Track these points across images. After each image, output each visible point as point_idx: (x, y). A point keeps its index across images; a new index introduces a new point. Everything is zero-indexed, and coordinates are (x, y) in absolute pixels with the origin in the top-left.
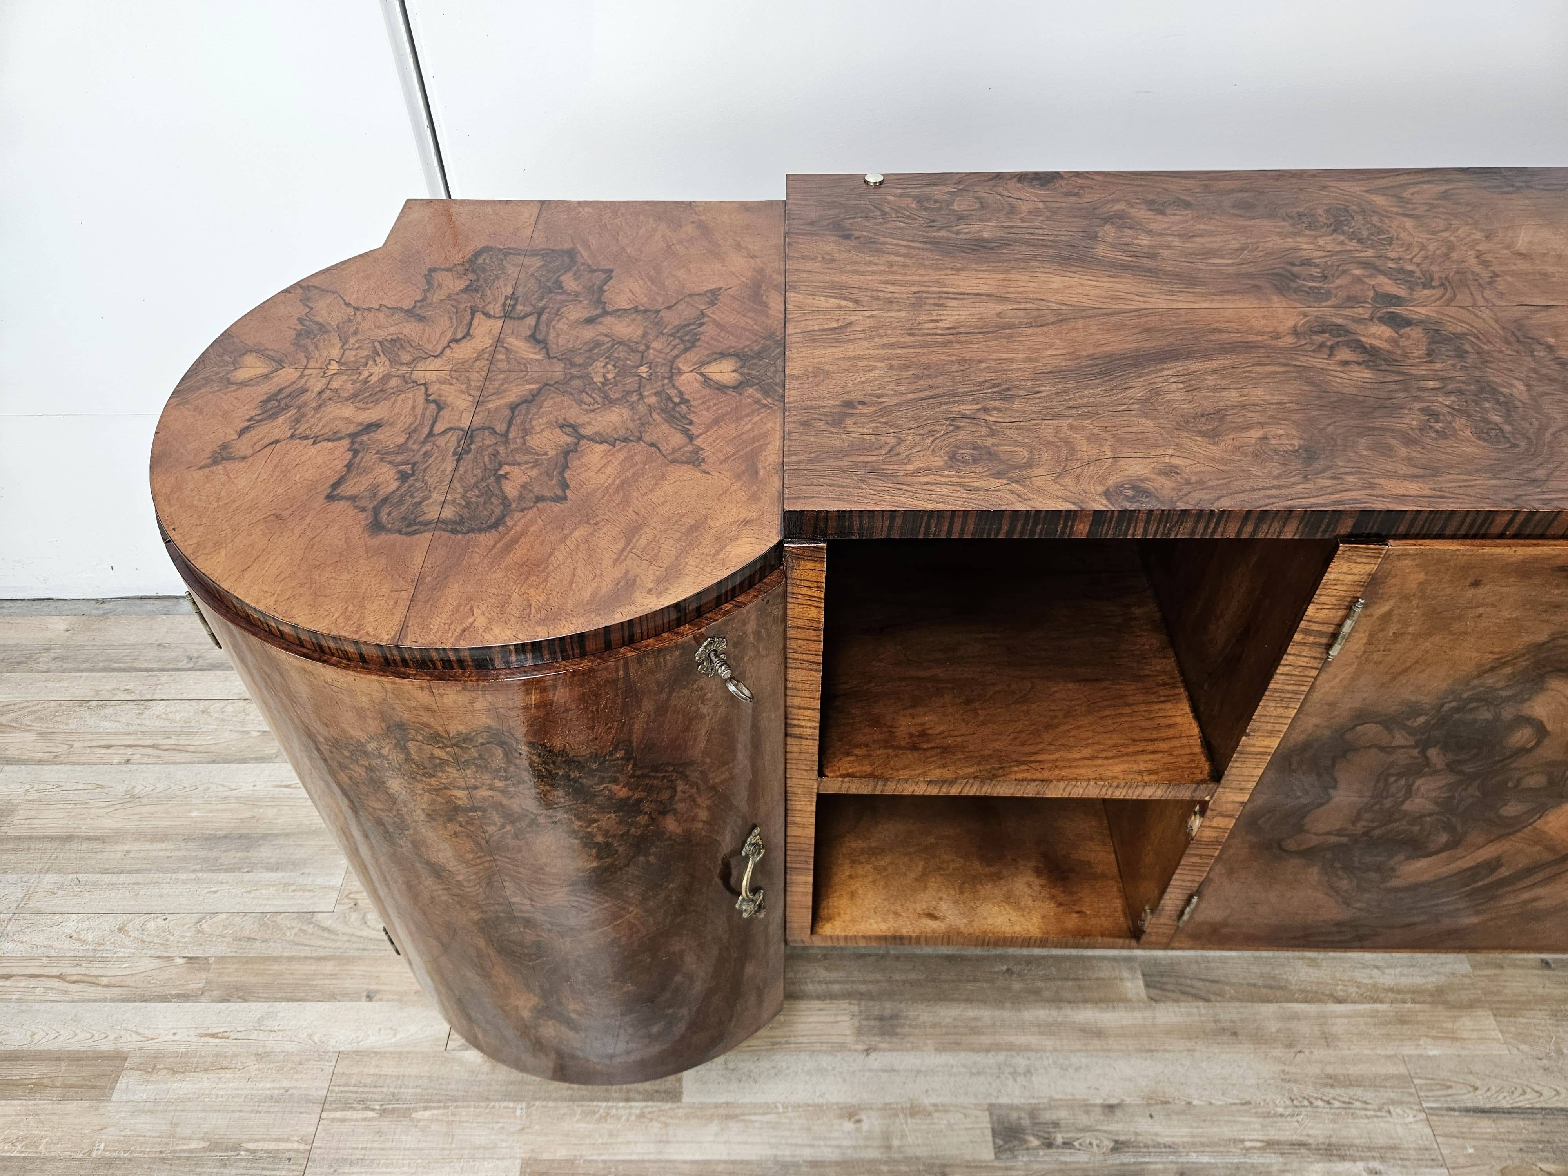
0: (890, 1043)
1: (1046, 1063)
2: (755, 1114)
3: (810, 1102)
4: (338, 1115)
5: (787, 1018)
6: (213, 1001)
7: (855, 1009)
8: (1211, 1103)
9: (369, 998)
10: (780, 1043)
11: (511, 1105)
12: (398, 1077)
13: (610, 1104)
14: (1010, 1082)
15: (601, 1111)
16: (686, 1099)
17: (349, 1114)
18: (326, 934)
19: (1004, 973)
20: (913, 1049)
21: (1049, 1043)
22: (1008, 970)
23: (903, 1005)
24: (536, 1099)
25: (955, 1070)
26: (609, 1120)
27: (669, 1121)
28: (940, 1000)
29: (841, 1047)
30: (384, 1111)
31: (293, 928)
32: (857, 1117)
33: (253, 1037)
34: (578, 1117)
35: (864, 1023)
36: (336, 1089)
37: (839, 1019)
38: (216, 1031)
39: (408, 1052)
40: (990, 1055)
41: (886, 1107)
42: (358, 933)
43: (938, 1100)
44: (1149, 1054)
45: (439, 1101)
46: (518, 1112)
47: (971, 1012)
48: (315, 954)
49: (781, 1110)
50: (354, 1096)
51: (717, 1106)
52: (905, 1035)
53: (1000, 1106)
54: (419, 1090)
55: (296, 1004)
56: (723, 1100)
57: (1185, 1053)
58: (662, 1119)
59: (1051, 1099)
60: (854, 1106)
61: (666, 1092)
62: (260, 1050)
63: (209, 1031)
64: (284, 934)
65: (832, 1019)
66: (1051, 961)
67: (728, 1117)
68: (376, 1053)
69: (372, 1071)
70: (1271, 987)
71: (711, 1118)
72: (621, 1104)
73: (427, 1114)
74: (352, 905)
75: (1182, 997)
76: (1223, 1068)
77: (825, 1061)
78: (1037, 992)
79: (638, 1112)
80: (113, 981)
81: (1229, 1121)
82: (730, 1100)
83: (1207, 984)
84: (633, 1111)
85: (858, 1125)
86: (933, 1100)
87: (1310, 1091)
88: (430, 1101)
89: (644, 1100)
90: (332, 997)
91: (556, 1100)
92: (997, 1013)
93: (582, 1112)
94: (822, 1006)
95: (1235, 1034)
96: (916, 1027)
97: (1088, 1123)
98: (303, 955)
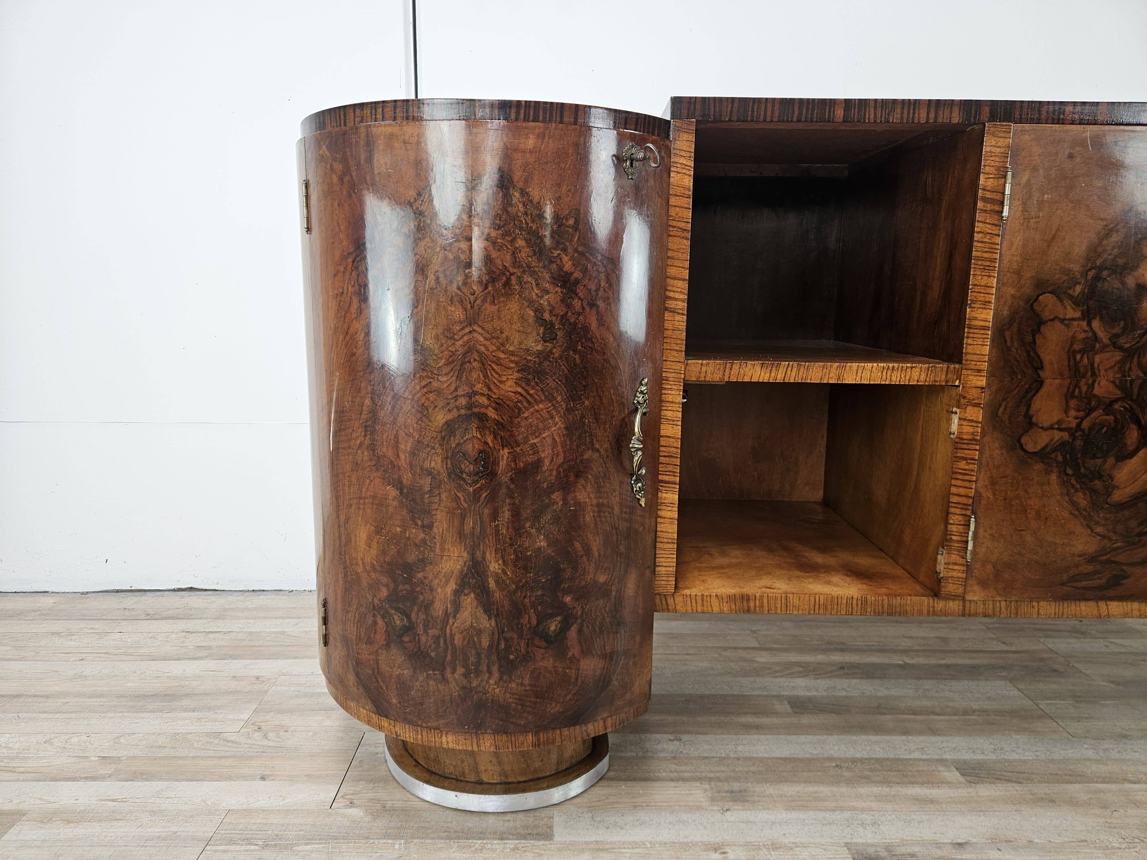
0: (742, 806)
1: (889, 818)
2: (624, 848)
3: (676, 841)
4: (222, 848)
5: (645, 791)
6: (117, 781)
7: (707, 787)
8: (1050, 841)
9: (263, 778)
10: (641, 806)
11: (390, 841)
12: (283, 825)
13: (485, 841)
14: (861, 830)
15: (477, 846)
16: (557, 838)
17: (232, 848)
18: (230, 744)
19: (834, 767)
20: (764, 809)
21: (889, 807)
22: (837, 766)
23: (749, 785)
24: (413, 838)
25: (807, 822)
26: (484, 851)
27: (542, 852)
28: (782, 781)
29: (699, 808)
30: (267, 846)
31: (200, 741)
32: (722, 850)
33: (151, 801)
34: (454, 849)
35: (716, 794)
36: (223, 832)
37: (692, 792)
38: (117, 797)
39: (294, 810)
40: (836, 813)
41: (747, 844)
42: (259, 743)
43: (797, 840)
44: (982, 813)
45: (320, 839)
46: (397, 846)
47: (811, 789)
48: (217, 755)
49: (649, 846)
50: (239, 836)
51: (586, 843)
52: (754, 802)
53: (856, 844)
54: (301, 833)
55: (194, 782)
56: (593, 839)
57: (1013, 812)
58: (535, 851)
59: (902, 840)
60: (718, 844)
61: (538, 834)
62: (155, 809)
63: (110, 798)
64: (193, 744)
65: (687, 792)
66: (873, 761)
67: (598, 850)
68: (264, 811)
69: (260, 821)
70: (1070, 775)
71: (583, 850)
72: (496, 842)
73: (308, 847)
74: (256, 728)
75: (996, 781)
76: (1051, 820)
77: (684, 817)
78: (867, 778)
79: (512, 846)
80: (29, 770)
81: (1072, 852)
82: (598, 839)
83: (1015, 774)
84: (508, 846)
85: (724, 855)
86: (792, 840)
87: (1136, 833)
88: (313, 839)
89: (517, 839)
90: (230, 778)
91: (433, 839)
92: (835, 789)
93: (458, 846)
94: (676, 785)
95: (1052, 801)
96: (764, 797)
97: (943, 855)
98: (207, 755)
